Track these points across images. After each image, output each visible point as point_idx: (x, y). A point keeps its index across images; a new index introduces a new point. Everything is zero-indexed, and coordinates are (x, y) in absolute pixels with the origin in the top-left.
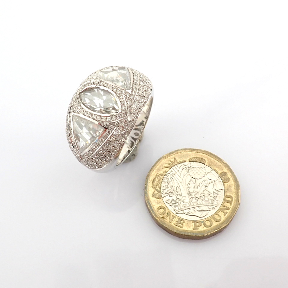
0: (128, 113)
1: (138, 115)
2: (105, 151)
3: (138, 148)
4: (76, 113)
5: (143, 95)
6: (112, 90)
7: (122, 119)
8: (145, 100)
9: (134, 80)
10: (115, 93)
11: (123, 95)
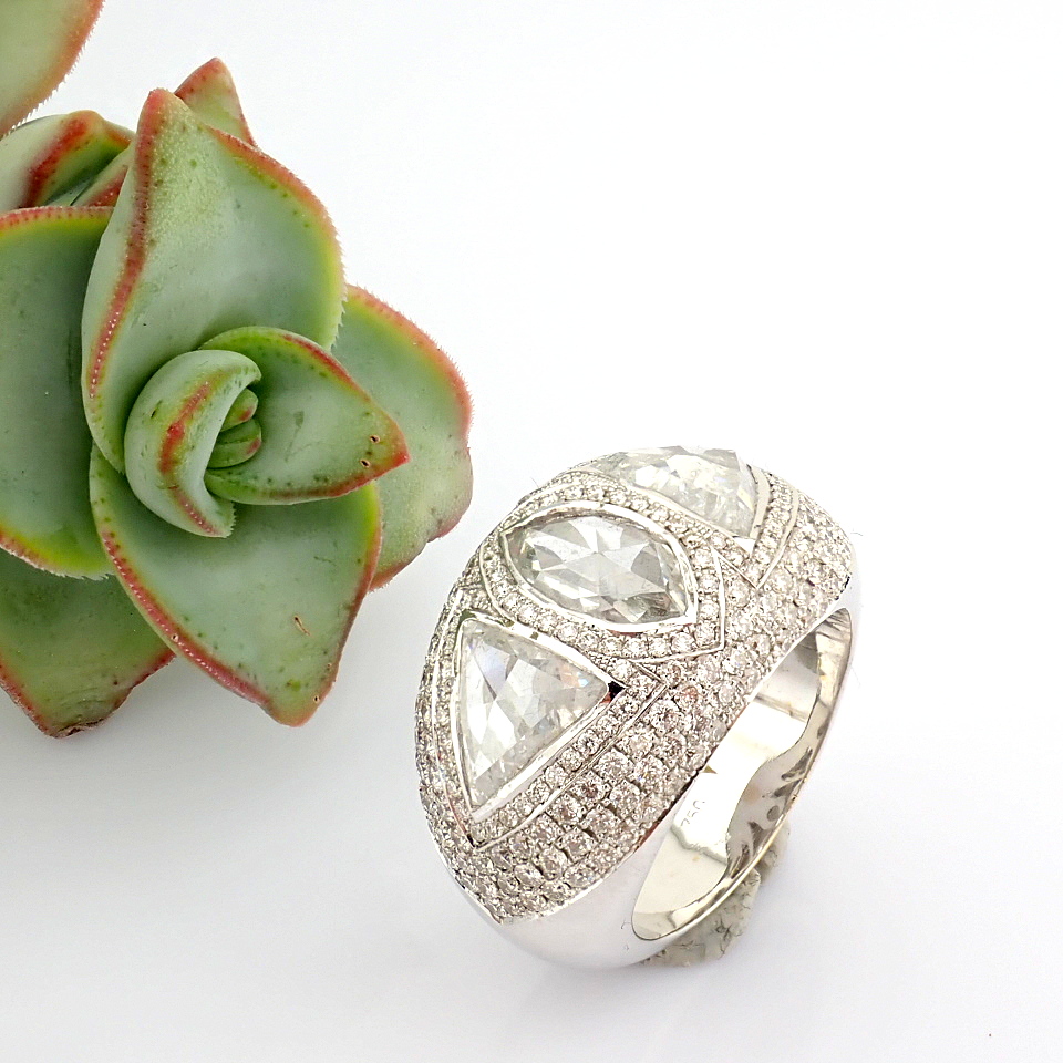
0: (726, 633)
1: (770, 658)
2: (596, 804)
5: (805, 577)
6: (667, 528)
7: (695, 654)
8: (813, 602)
9: (772, 504)
10: (680, 540)
11: (715, 554)
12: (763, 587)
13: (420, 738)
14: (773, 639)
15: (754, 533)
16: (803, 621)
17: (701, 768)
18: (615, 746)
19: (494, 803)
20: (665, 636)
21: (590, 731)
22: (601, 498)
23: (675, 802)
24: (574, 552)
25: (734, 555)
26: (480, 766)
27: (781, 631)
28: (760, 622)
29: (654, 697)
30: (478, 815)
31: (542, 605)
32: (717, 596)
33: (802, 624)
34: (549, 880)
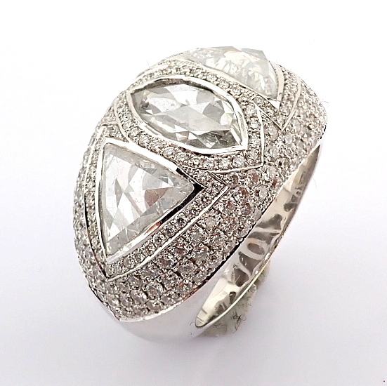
0: (265, 156)
1: (288, 172)
2: (183, 257)
3: (251, 300)
4: (118, 139)
5: (307, 124)
6: (229, 92)
7: (246, 169)
8: (310, 139)
9: (286, 82)
10: (237, 99)
11: (258, 108)
12: (285, 130)
13: (76, 212)
14: (291, 161)
15: (279, 98)
16: (306, 151)
17: (245, 237)
18: (196, 223)
19: (120, 254)
20: (229, 157)
21: (182, 214)
22: (188, 73)
23: (230, 256)
24: (172, 105)
25: (269, 110)
26: (112, 232)
27: (295, 156)
28: (283, 150)
29: (221, 194)
30: (110, 260)
31: (153, 135)
32: (259, 134)
33: (305, 152)
34: (151, 299)
